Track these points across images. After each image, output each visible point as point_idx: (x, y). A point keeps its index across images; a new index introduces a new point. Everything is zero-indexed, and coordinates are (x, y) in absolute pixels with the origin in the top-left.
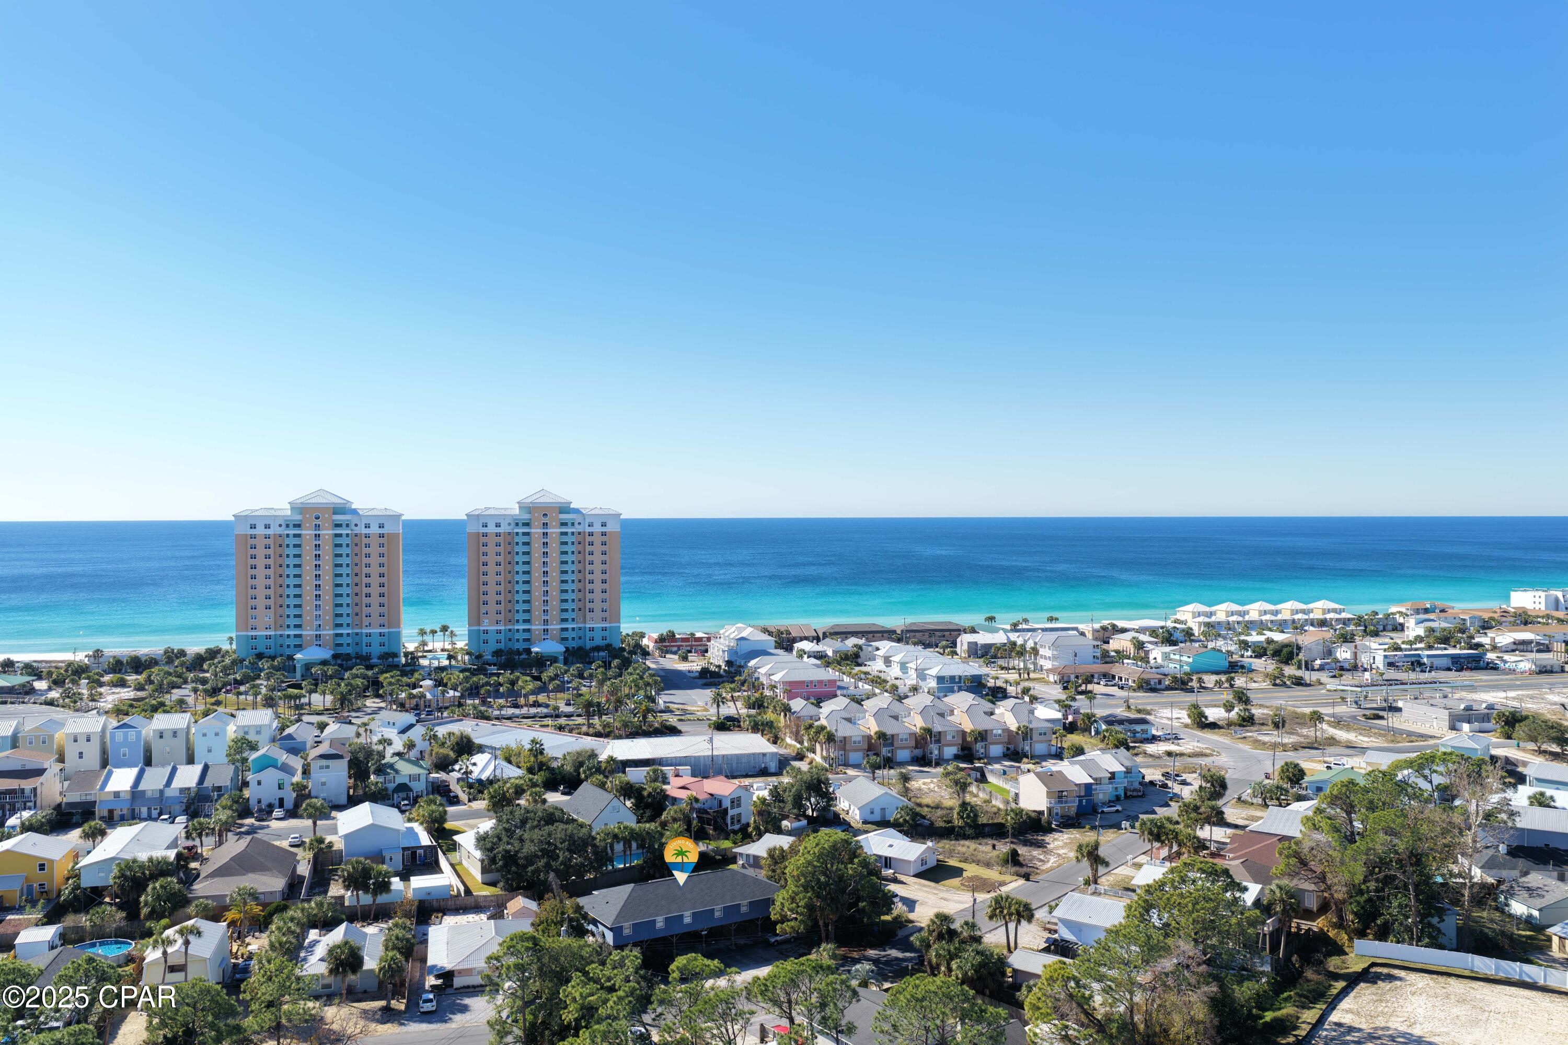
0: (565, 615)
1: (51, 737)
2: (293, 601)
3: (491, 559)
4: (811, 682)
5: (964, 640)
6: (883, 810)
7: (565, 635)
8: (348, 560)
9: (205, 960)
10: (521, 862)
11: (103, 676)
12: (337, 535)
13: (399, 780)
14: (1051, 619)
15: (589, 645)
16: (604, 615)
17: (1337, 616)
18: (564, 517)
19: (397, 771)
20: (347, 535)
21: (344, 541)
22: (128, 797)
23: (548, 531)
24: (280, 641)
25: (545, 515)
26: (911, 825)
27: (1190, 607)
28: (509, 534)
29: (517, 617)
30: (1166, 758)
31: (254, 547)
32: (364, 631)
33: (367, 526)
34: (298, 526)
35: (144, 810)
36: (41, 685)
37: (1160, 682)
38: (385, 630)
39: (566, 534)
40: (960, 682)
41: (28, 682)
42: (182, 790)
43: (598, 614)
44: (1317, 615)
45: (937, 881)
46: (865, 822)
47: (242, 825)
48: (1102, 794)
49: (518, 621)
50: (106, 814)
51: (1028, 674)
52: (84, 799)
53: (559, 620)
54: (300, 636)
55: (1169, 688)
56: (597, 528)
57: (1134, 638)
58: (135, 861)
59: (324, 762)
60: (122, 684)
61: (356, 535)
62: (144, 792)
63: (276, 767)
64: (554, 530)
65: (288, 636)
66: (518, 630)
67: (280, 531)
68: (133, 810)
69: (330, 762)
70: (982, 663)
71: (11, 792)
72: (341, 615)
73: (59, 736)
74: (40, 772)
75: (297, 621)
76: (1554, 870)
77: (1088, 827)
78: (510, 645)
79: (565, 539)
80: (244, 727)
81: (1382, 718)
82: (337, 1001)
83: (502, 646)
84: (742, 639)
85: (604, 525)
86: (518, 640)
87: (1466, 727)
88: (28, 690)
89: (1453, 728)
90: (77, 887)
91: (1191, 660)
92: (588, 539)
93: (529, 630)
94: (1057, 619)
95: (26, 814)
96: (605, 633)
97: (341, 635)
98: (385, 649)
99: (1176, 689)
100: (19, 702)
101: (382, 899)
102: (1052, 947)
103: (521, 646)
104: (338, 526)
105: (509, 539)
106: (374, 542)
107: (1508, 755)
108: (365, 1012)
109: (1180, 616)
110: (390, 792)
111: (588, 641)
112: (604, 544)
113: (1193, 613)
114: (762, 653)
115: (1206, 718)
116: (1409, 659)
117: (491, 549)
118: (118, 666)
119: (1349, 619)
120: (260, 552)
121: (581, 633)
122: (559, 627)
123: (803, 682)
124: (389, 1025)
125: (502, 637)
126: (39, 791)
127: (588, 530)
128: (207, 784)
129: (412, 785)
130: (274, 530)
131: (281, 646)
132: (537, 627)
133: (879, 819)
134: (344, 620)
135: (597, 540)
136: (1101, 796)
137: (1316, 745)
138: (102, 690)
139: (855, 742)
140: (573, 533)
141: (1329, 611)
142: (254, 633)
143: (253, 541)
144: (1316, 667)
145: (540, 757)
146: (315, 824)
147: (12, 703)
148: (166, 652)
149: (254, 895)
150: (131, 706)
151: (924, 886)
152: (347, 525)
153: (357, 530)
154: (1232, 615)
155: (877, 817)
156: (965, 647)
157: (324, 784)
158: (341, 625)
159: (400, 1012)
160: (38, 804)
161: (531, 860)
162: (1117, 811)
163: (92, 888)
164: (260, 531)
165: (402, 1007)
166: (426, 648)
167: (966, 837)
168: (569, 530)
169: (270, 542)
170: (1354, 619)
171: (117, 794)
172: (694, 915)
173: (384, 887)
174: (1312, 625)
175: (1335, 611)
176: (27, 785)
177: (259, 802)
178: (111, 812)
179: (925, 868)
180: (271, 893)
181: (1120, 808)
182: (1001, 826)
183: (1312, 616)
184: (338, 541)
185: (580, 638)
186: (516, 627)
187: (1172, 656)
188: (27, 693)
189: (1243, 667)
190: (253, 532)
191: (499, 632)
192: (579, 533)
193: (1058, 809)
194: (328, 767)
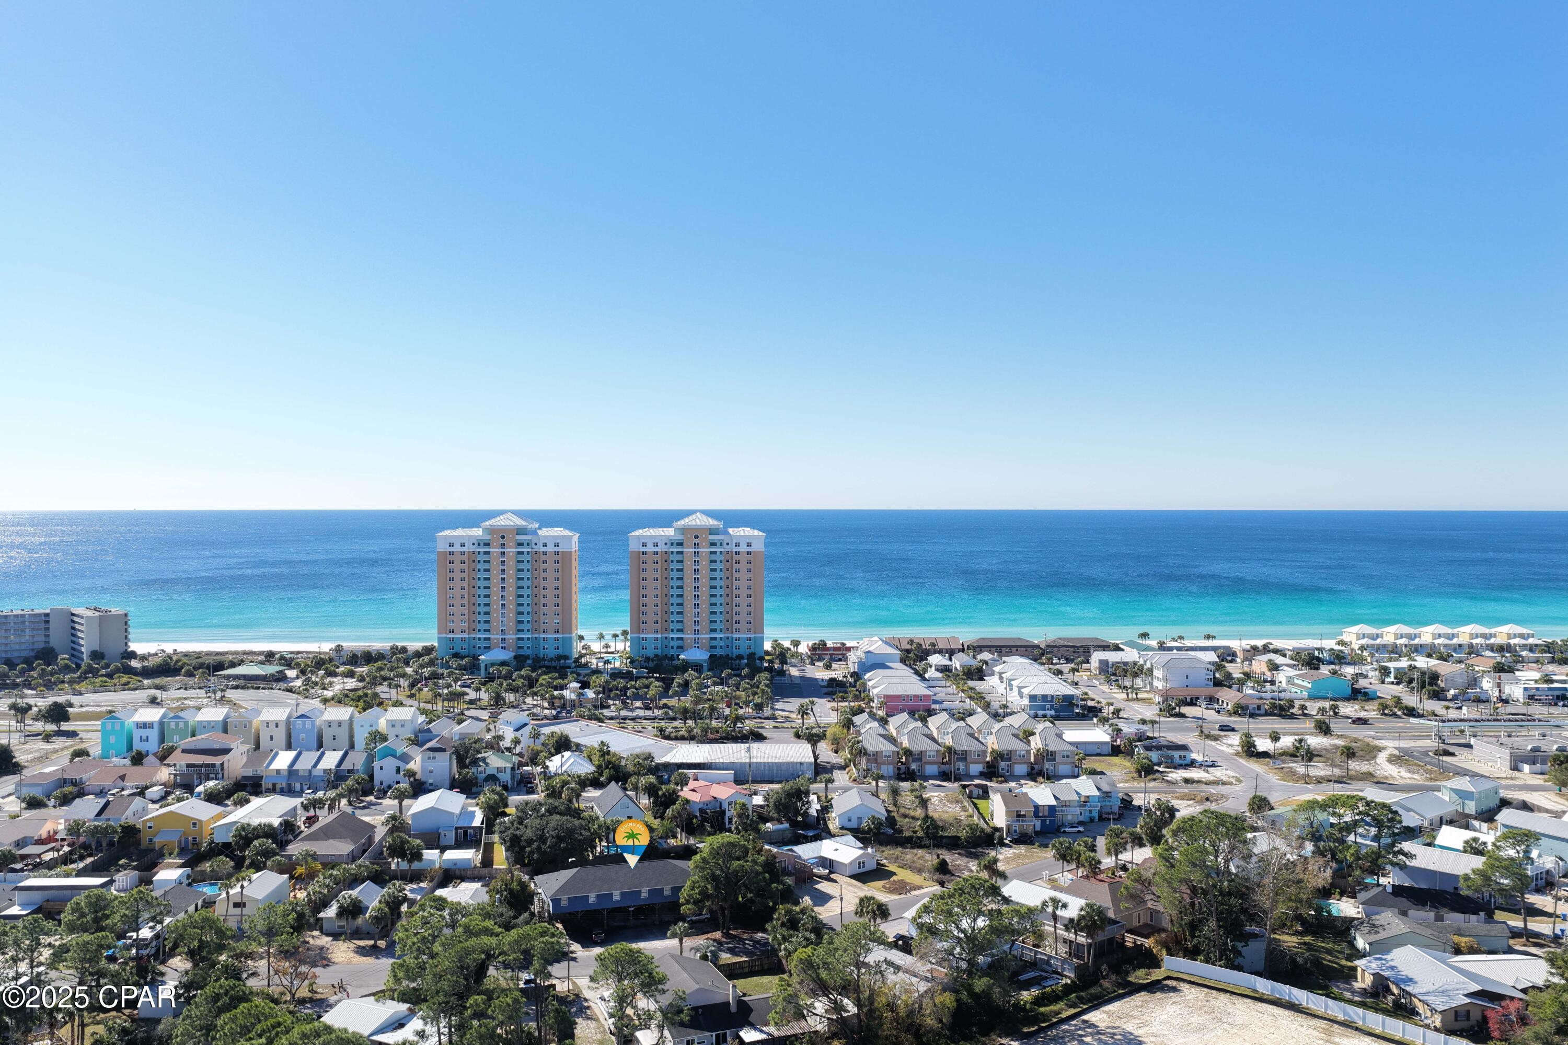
0: (714, 626)
1: (250, 722)
2: (483, 609)
3: (650, 575)
4: (907, 696)
5: (1097, 657)
6: (860, 819)
7: (714, 643)
8: (529, 575)
9: (257, 900)
10: (523, 843)
11: (338, 667)
12: (519, 553)
13: (489, 772)
14: (1208, 637)
15: (735, 653)
16: (749, 626)
17: (1523, 642)
18: (711, 537)
19: (487, 764)
20: (528, 553)
21: (525, 558)
22: (286, 774)
23: (699, 550)
24: (473, 642)
25: (696, 537)
26: (875, 834)
27: (1356, 629)
28: (666, 552)
29: (672, 626)
30: (1183, 784)
31: (451, 562)
32: (542, 636)
33: (545, 545)
34: (487, 545)
35: (298, 785)
36: (291, 673)
37: (1259, 708)
38: (559, 636)
39: (715, 553)
40: (1052, 701)
41: (281, 671)
42: (325, 771)
43: (743, 626)
44: (1500, 640)
45: (864, 882)
46: (842, 828)
47: (363, 801)
48: (1072, 814)
49: (672, 630)
50: (270, 786)
51: (1137, 694)
52: (255, 774)
53: (708, 630)
54: (488, 639)
55: (1267, 714)
56: (743, 548)
57: (1270, 660)
58: (249, 825)
59: (431, 754)
60: (351, 674)
61: (536, 553)
62: (297, 770)
63: (394, 756)
64: (704, 550)
65: (479, 639)
66: (672, 639)
67: (473, 548)
68: (290, 785)
69: (436, 754)
70: (1103, 681)
71: (207, 766)
72: (522, 622)
73: (256, 722)
74: (226, 751)
75: (486, 626)
76: (1431, 911)
77: (1037, 844)
78: (666, 651)
79: (714, 557)
80: (392, 721)
81: (1453, 754)
82: (342, 938)
83: (659, 652)
84: (869, 652)
85: (749, 545)
86: (672, 647)
87: (1526, 768)
88: (280, 678)
89: (1515, 768)
90: (212, 842)
91: (1310, 686)
92: (735, 557)
93: (682, 639)
94: (1214, 637)
95: (211, 784)
96: (751, 643)
97: (522, 639)
98: (559, 652)
99: (1275, 715)
100: (269, 688)
101: (416, 865)
102: (900, 942)
103: (672, 652)
104: (520, 544)
105: (665, 556)
106: (551, 559)
107: (1525, 799)
108: (359, 947)
109: (1346, 638)
110: (480, 781)
111: (734, 649)
112: (749, 562)
113: (1358, 634)
114: (882, 665)
115: (1254, 746)
116: (1551, 693)
117: (650, 566)
118: (355, 659)
119: (1536, 645)
120: (457, 566)
121: (728, 642)
122: (708, 636)
123: (899, 696)
124: (368, 958)
125: (658, 643)
126: (226, 765)
127: (735, 549)
128: (345, 766)
129: (499, 775)
130: (469, 548)
131: (474, 647)
132: (688, 636)
133: (856, 826)
134: (525, 626)
135: (743, 559)
136: (1070, 817)
137: (1345, 779)
138: (335, 680)
139: (929, 756)
140: (721, 553)
141: (1515, 636)
142: (451, 636)
143: (451, 558)
144: (1449, 697)
145: (607, 757)
146: (400, 804)
147: (264, 689)
148: (392, 648)
149: (314, 856)
150: (347, 696)
151: (852, 885)
152: (528, 544)
153: (536, 549)
154: (1402, 637)
155: (854, 824)
156: (1097, 665)
157: (431, 771)
158: (522, 631)
159: (382, 949)
160: (226, 776)
161: (530, 842)
162: (1079, 832)
163: (224, 843)
164: (457, 548)
165: (383, 946)
166: (609, 650)
167: (921, 847)
168: (718, 550)
169: (465, 558)
170: (1541, 645)
171: (278, 771)
172: (622, 894)
173: (417, 856)
174: (1492, 650)
175: (1522, 636)
176: (217, 760)
177: (382, 783)
178: (274, 785)
179: (862, 870)
180: (340, 855)
181: (1082, 829)
182: (957, 838)
183: (1492, 641)
184: (521, 558)
185: (728, 646)
186: (671, 636)
187: (1296, 681)
188: (278, 680)
189: (1366, 694)
190: (451, 549)
191: (656, 639)
192: (728, 552)
193: (1016, 826)
194: (434, 758)
